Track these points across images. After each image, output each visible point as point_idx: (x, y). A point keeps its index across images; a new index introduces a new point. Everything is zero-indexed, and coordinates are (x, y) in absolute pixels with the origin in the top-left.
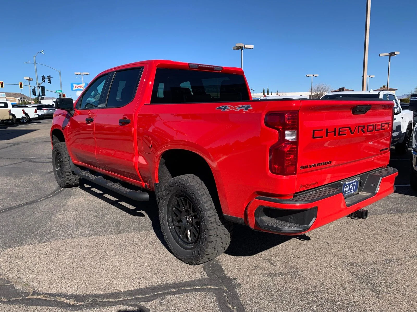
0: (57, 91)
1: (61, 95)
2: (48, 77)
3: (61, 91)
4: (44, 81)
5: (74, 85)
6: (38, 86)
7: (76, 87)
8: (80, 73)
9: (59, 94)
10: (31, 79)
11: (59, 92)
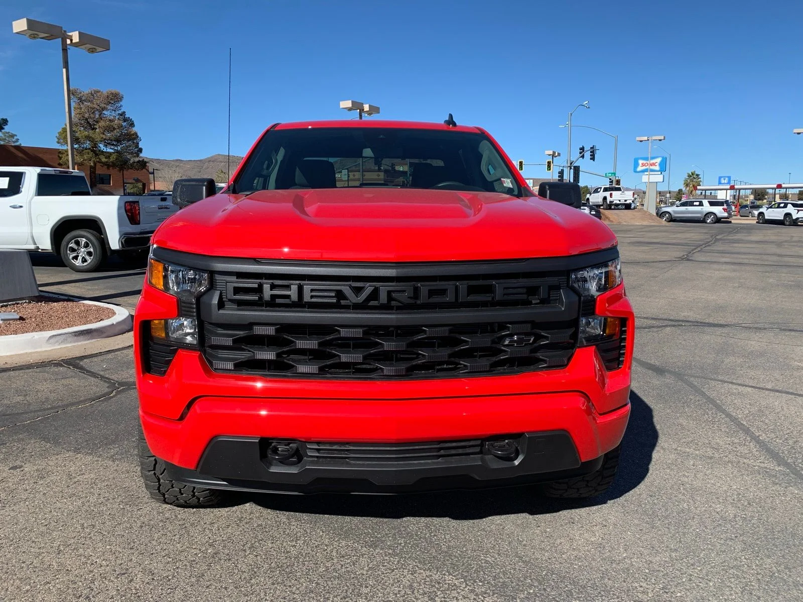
0: (606, 174)
1: (612, 182)
2: (591, 148)
3: (615, 174)
4: (583, 157)
5: (641, 162)
6: (569, 165)
7: (643, 165)
8: (646, 138)
9: (610, 179)
10: (556, 155)
11: (611, 175)
